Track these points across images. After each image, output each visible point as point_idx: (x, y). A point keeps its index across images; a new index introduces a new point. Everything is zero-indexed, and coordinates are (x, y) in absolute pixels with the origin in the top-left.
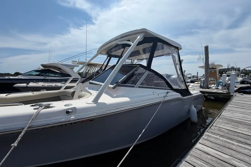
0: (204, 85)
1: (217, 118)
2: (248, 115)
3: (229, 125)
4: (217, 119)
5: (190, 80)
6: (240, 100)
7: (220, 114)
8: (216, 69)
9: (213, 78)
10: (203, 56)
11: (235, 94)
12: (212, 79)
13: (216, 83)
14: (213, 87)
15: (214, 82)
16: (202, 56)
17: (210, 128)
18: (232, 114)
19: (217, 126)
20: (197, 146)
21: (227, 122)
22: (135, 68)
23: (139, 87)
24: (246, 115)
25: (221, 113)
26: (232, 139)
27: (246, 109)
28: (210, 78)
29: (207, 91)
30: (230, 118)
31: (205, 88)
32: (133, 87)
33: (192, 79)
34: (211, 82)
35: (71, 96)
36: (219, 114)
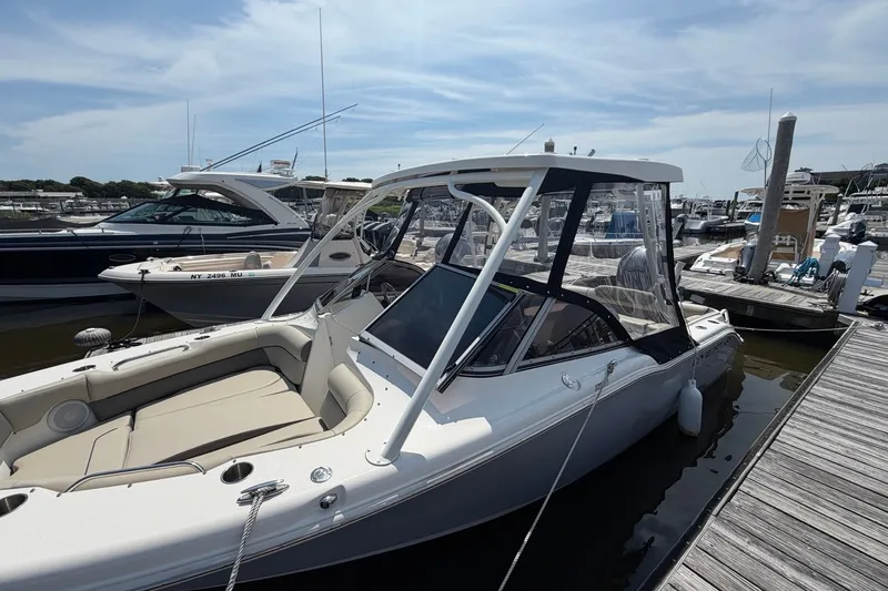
0: (749, 265)
1: (758, 454)
2: (867, 444)
3: (790, 490)
4: (759, 458)
5: (702, 222)
6: (862, 361)
7: (774, 433)
8: (809, 198)
9: (789, 237)
10: (769, 153)
11: (855, 319)
12: (787, 240)
13: (797, 256)
14: (784, 270)
15: (790, 250)
16: (763, 150)
17: (729, 500)
18: (816, 435)
19: (752, 493)
20: (676, 575)
21: (788, 477)
22: (509, 304)
23: (521, 368)
24: (857, 446)
25: (777, 429)
26: (784, 556)
27: (870, 412)
28: (777, 237)
29: (757, 298)
30: (803, 458)
31: (752, 283)
32: (501, 373)
33: (710, 219)
34: (779, 250)
35: (299, 357)
36: (771, 437)
